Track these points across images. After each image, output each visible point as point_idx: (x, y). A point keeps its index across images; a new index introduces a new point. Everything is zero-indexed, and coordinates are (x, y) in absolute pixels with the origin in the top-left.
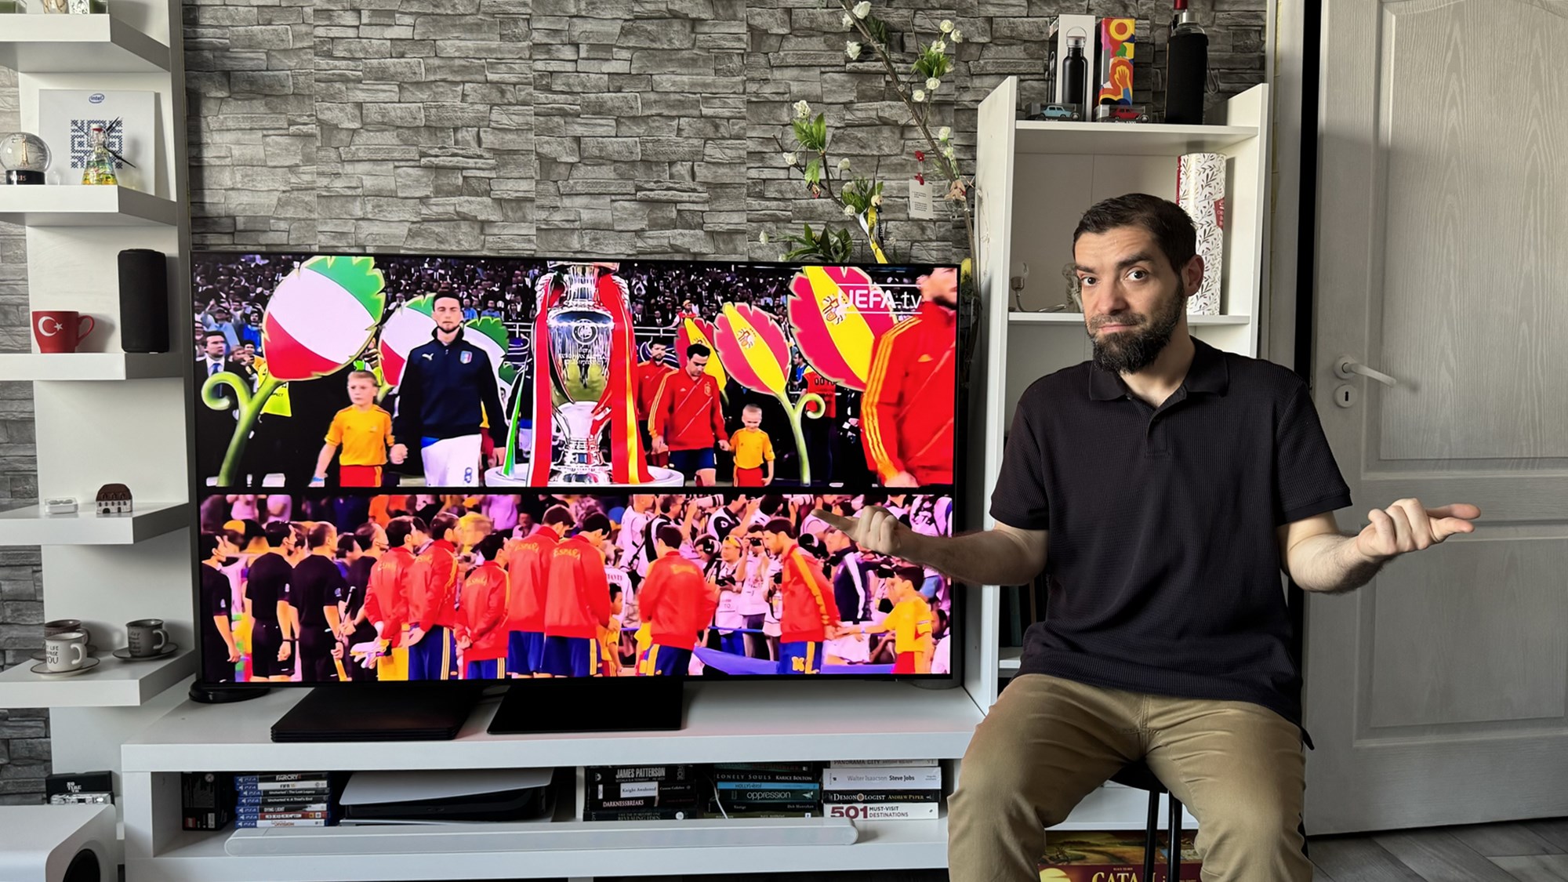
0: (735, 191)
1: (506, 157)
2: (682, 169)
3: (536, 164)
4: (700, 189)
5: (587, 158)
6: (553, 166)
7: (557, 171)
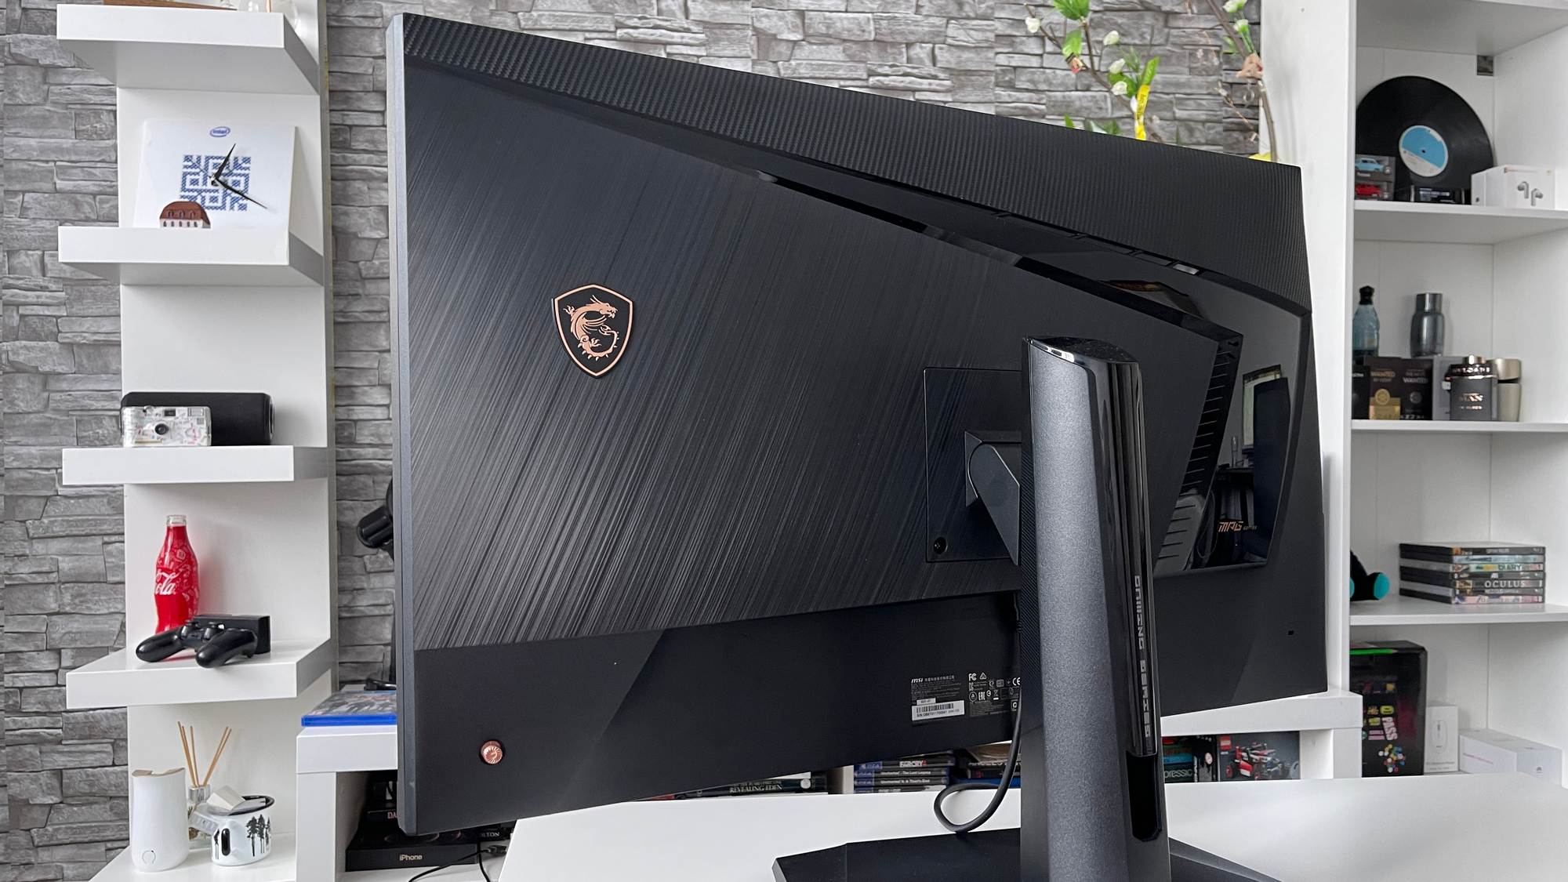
0: (981, 79)
1: (717, 31)
2: (921, 52)
3: (753, 41)
4: (942, 75)
5: (812, 36)
6: (773, 43)
7: (777, 49)
